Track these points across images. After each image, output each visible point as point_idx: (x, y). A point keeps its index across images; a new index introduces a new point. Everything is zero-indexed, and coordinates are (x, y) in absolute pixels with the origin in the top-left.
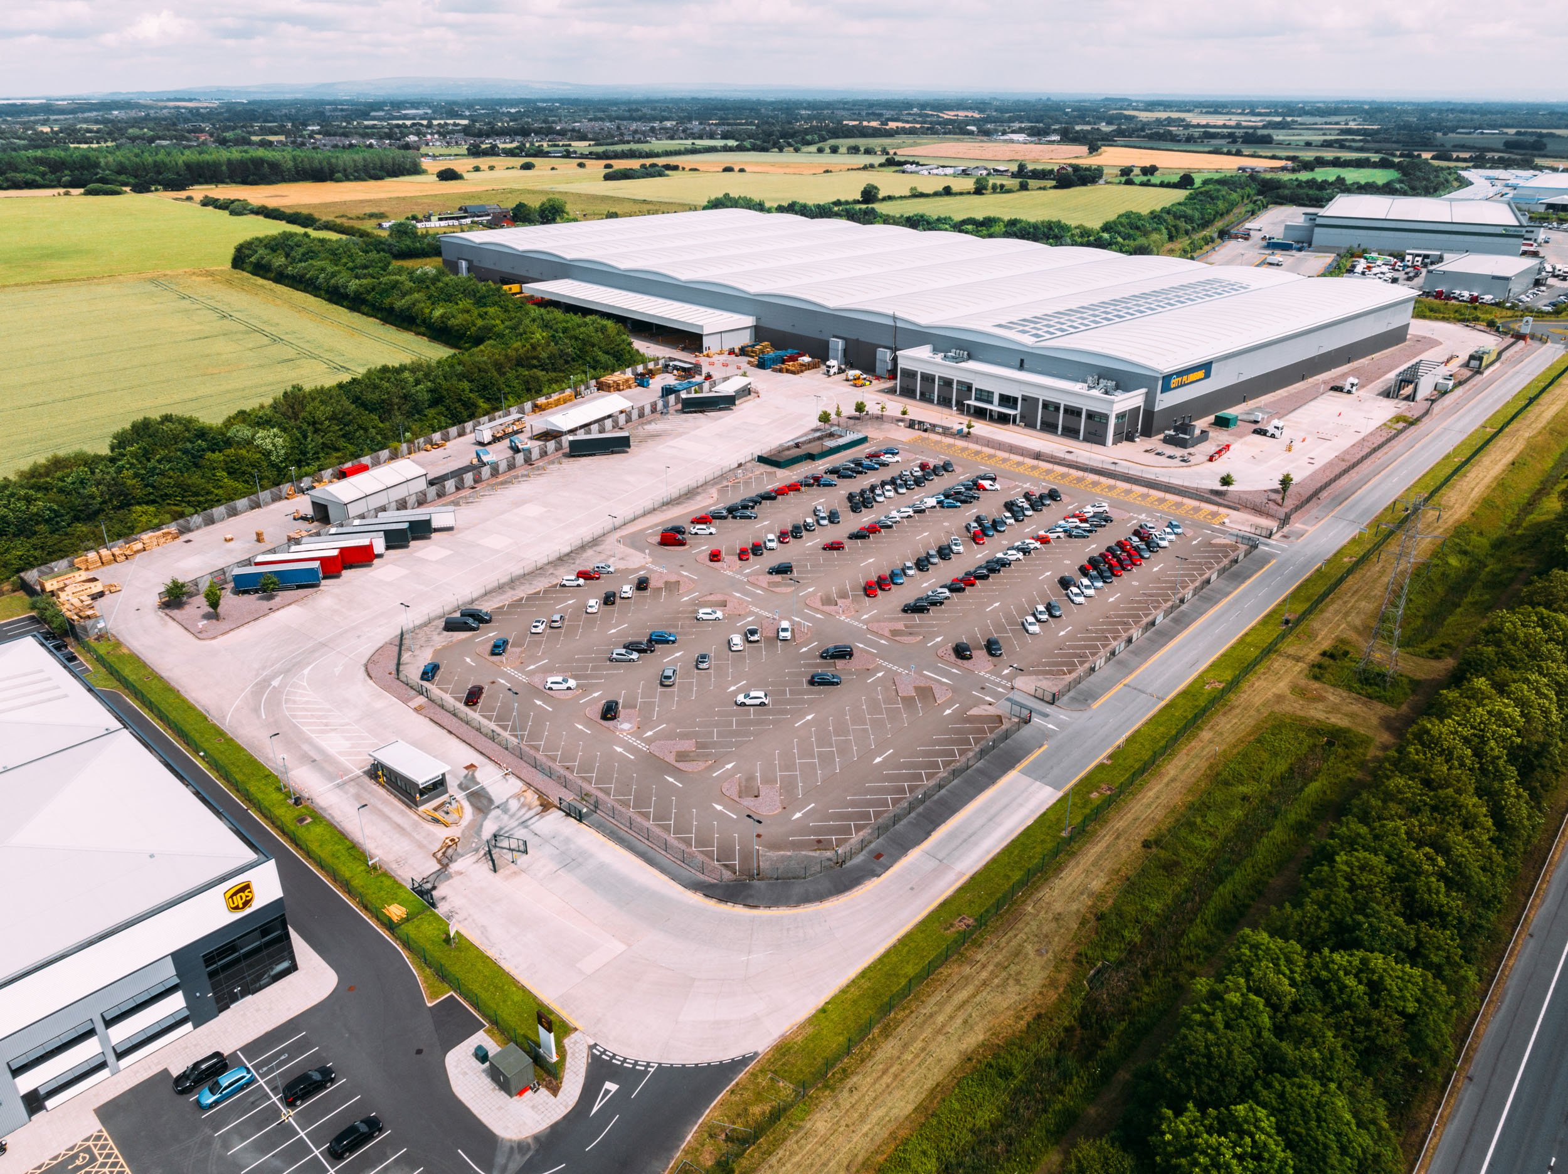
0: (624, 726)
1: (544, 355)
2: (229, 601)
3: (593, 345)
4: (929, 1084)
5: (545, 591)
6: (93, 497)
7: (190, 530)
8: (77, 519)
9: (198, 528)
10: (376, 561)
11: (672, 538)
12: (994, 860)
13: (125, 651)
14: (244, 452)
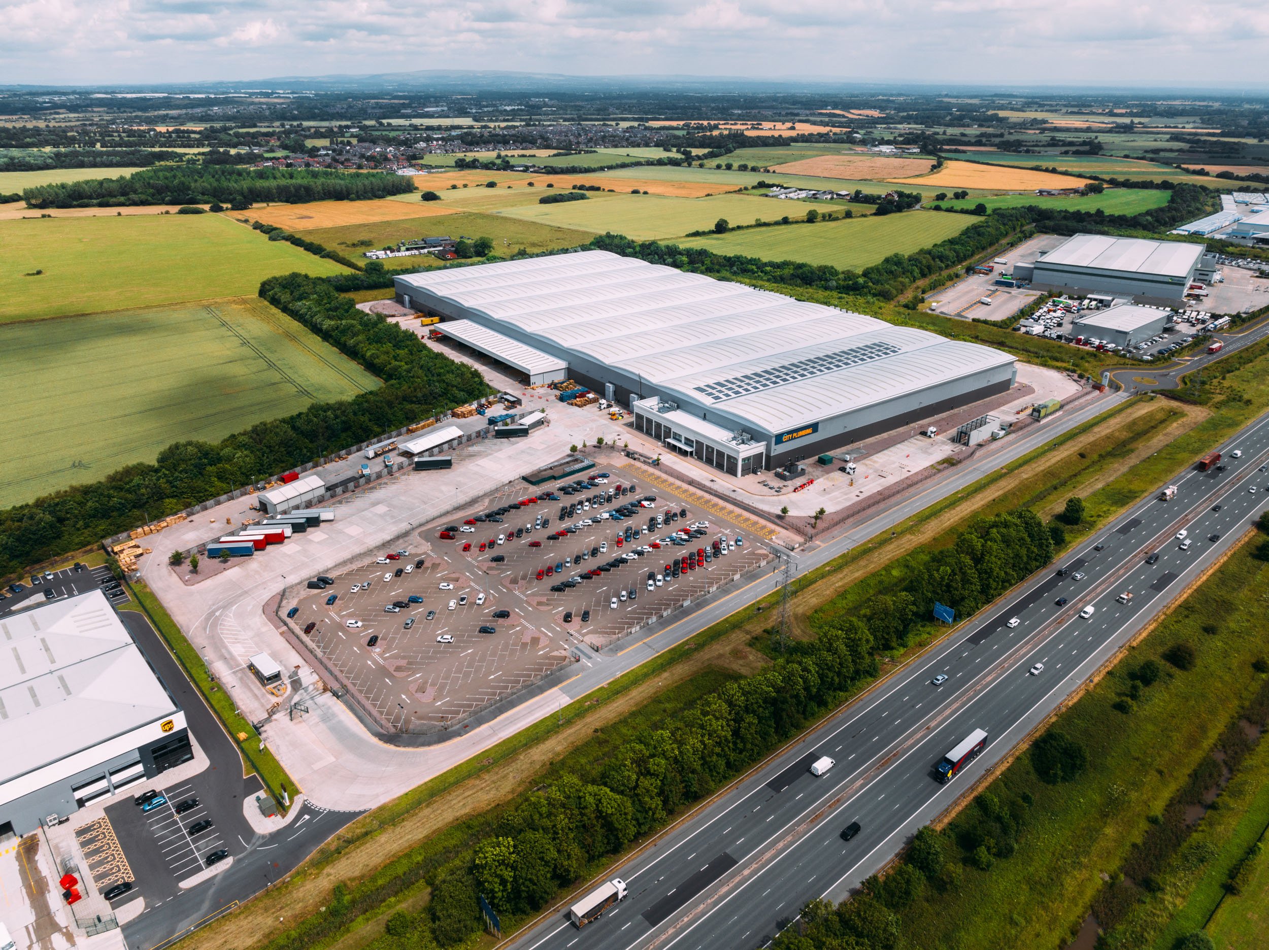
0: (377, 649)
1: (419, 395)
2: (205, 562)
3: (453, 386)
4: (435, 828)
5: (368, 566)
6: (143, 495)
7: (193, 514)
8: (134, 507)
9: (198, 512)
10: (286, 540)
11: (449, 533)
12: (519, 733)
13: (148, 590)
14: (227, 466)
